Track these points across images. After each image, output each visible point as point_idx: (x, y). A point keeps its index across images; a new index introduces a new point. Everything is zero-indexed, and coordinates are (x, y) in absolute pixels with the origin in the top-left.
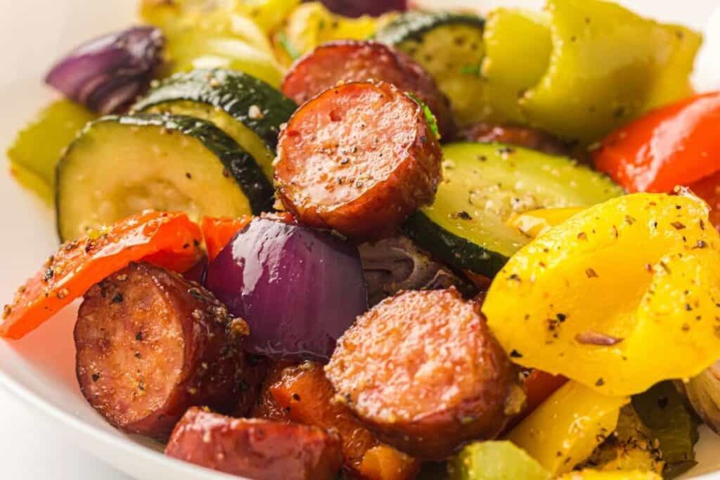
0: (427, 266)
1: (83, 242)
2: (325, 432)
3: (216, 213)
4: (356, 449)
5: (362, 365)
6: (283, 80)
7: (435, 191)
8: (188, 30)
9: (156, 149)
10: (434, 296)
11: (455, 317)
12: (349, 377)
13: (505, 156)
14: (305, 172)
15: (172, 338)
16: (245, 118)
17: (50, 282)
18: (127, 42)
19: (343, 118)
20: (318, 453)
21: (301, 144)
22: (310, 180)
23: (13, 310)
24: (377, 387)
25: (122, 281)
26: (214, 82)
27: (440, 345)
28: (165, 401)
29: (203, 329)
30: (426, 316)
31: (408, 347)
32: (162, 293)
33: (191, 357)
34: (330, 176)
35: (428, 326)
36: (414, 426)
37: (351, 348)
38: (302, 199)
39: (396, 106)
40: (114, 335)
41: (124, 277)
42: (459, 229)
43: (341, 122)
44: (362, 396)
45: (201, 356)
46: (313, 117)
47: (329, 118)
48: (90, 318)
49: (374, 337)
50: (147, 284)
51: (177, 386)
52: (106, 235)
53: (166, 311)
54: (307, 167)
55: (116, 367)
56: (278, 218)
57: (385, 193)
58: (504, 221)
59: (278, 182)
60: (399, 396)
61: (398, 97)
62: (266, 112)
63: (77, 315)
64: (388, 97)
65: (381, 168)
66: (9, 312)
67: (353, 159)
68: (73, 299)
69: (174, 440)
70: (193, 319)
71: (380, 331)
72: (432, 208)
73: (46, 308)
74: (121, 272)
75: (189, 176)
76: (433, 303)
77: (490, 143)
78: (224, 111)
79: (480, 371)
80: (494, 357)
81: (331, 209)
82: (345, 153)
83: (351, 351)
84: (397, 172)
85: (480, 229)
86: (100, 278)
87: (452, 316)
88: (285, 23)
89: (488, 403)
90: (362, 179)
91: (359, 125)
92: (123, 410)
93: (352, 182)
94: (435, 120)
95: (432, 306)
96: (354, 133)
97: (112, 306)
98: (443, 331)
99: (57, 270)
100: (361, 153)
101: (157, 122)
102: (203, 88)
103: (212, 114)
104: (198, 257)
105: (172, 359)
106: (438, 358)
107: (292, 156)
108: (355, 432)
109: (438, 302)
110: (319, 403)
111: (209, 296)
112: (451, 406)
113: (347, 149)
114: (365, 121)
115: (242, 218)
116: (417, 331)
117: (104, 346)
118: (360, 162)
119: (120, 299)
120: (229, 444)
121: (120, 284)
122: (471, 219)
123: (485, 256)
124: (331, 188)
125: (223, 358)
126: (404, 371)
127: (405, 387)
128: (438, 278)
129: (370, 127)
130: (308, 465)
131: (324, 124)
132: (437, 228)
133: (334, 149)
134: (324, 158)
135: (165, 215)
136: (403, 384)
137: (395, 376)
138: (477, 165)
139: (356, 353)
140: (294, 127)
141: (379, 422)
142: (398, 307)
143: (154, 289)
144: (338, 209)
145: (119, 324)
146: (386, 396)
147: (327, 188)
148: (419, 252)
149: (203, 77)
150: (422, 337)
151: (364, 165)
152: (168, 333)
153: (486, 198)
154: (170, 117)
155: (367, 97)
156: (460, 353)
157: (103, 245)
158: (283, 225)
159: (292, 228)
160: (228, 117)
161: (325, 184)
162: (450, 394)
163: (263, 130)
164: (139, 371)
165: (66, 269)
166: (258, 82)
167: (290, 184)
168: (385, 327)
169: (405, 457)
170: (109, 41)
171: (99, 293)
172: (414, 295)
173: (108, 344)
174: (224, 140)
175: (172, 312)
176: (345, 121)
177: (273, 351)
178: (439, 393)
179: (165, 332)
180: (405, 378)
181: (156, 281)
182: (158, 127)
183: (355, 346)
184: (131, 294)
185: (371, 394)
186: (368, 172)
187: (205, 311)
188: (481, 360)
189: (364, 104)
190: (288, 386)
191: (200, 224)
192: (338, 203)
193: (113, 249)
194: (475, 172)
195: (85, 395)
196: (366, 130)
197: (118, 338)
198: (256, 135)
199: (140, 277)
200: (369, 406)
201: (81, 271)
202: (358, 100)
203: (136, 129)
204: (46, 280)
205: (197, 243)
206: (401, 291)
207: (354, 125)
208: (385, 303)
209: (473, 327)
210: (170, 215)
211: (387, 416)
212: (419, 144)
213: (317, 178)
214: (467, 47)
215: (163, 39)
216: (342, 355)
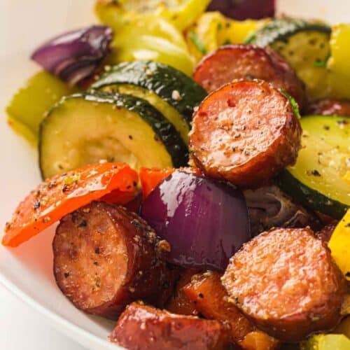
0: (290, 207)
1: (60, 183)
2: (221, 324)
3: (149, 166)
4: (240, 331)
5: (246, 278)
6: (194, 70)
7: (297, 156)
8: (127, 23)
9: (109, 118)
10: (296, 233)
11: (309, 249)
12: (237, 286)
13: (342, 126)
14: (211, 141)
15: (120, 254)
16: (169, 99)
17: (38, 211)
18: (88, 37)
19: (236, 105)
20: (216, 337)
21: (208, 121)
22: (213, 148)
23: (12, 226)
24: (256, 294)
25: (87, 213)
26: (148, 72)
27: (299, 268)
28: (113, 296)
29: (141, 248)
30: (290, 246)
31: (279, 268)
32: (114, 224)
33: (132, 268)
34: (227, 145)
35: (292, 254)
36: (281, 322)
37: (239, 266)
38: (208, 161)
39: (273, 98)
40: (80, 248)
41: (88, 210)
42: (311, 183)
43: (235, 108)
44: (246, 300)
45: (139, 266)
46: (216, 103)
47: (226, 104)
48: (64, 235)
49: (255, 259)
50: (103, 217)
51: (122, 286)
52: (76, 182)
53: (116, 236)
54: (212, 138)
55: (81, 269)
56: (191, 172)
57: (264, 160)
58: (342, 175)
59: (192, 148)
60: (271, 302)
61: (274, 93)
62: (183, 95)
63: (54, 232)
64: (267, 92)
65: (262, 142)
66: (9, 227)
67: (243, 135)
68: (53, 223)
69: (120, 325)
70: (135, 242)
71: (258, 255)
72: (294, 168)
73: (35, 228)
74: (85, 207)
75: (131, 137)
76: (295, 237)
77: (331, 115)
78: (156, 94)
79: (326, 286)
80: (335, 277)
81: (228, 169)
82: (237, 130)
83: (239, 268)
84: (273, 146)
85: (326, 183)
86: (72, 210)
87: (307, 248)
88: (195, 25)
89: (330, 308)
90: (249, 149)
91: (248, 111)
92: (85, 298)
93: (242, 150)
94: (298, 107)
95: (294, 240)
96: (244, 116)
97: (80, 228)
98: (301, 258)
99: (43, 203)
100: (248, 131)
101: (111, 101)
102: (141, 77)
103: (147, 94)
104: (136, 194)
105: (119, 268)
106: (297, 277)
107: (201, 130)
108: (240, 319)
109: (298, 237)
110: (216, 300)
111: (144, 223)
112: (305, 310)
113: (239, 127)
114: (252, 108)
115: (166, 169)
116: (284, 257)
117: (73, 255)
118: (248, 137)
119: (85, 224)
120: (158, 331)
121: (85, 215)
122: (320, 175)
123: (329, 203)
124: (228, 154)
125: (153, 267)
126: (275, 284)
127: (275, 296)
128: (297, 216)
129: (255, 113)
130: (209, 346)
131: (224, 108)
132: (298, 182)
133: (230, 127)
134: (223, 132)
135: (116, 168)
136: (274, 293)
137: (269, 287)
138: (323, 133)
139: (242, 269)
140: (204, 110)
141: (257, 318)
142: (271, 239)
143: (108, 221)
144: (232, 169)
145: (84, 241)
146: (262, 300)
147: (225, 154)
148: (284, 196)
149: (141, 67)
150: (287, 262)
151: (250, 139)
152: (117, 251)
153: (329, 159)
154: (119, 97)
155: (253, 92)
156: (312, 274)
157: (75, 188)
158: (194, 177)
159: (201, 180)
160: (158, 97)
161: (224, 151)
162: (305, 302)
163: (181, 108)
164: (96, 274)
165: (49, 203)
166: (178, 73)
167: (200, 150)
168: (262, 253)
169: (273, 340)
170: (77, 36)
171: (70, 219)
172: (282, 231)
173: (75, 253)
174: (155, 115)
175: (120, 237)
176: (238, 108)
177: (186, 263)
178: (298, 301)
179: (115, 250)
180: (275, 290)
181: (110, 215)
182: (111, 104)
183: (242, 265)
184: (93, 221)
185: (252, 298)
186: (253, 144)
187: (142, 236)
188: (326, 279)
189: (251, 96)
190: (196, 288)
191: (139, 172)
192: (232, 165)
193: (82, 192)
194: (322, 139)
195: (59, 287)
196: (251, 115)
197: (82, 250)
198: (176, 111)
199: (99, 212)
200: (250, 307)
201: (59, 205)
202: (247, 93)
203: (96, 104)
204: (35, 209)
205: (135, 184)
206: (273, 228)
207: (244, 110)
208: (263, 235)
209: (321, 256)
210: (119, 167)
211: (263, 314)
212: (288, 126)
213: (218, 146)
214: (317, 46)
215: (112, 34)
216: (232, 270)
